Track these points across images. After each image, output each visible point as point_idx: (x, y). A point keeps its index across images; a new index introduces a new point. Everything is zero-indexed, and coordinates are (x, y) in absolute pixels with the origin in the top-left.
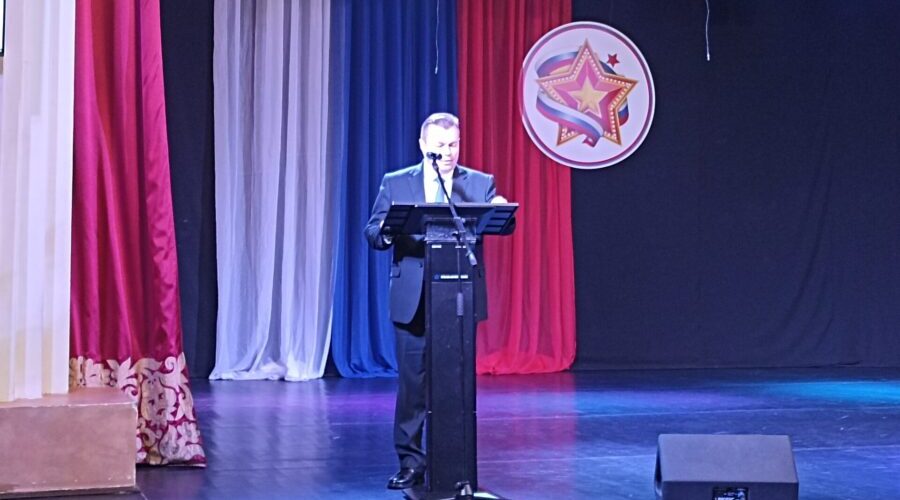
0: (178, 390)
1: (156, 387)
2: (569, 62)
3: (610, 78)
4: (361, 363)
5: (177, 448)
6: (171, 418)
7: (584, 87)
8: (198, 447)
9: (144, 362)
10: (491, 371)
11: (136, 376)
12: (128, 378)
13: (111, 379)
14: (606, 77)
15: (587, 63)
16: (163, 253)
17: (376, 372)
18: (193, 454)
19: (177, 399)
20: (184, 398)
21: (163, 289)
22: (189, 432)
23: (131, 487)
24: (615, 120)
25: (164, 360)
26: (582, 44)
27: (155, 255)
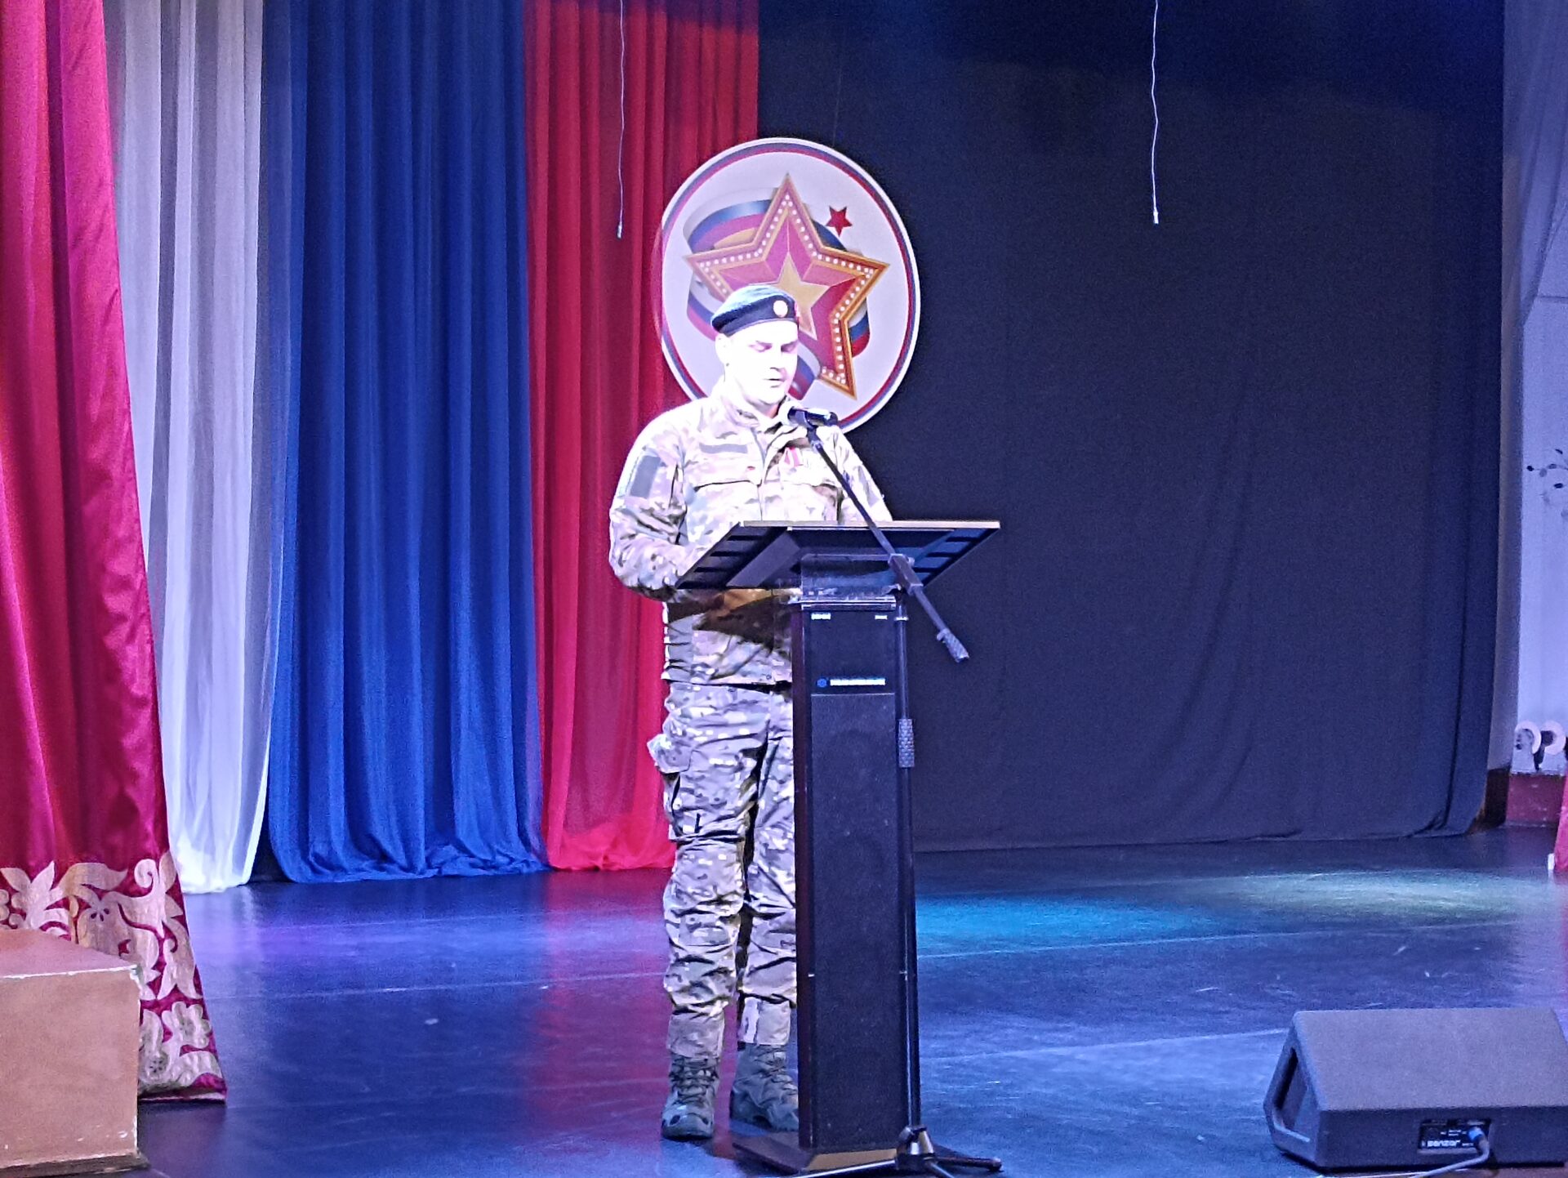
0: (162, 933)
1: (113, 924)
2: (754, 221)
3: (833, 256)
4: (331, 851)
5: (163, 1060)
6: (149, 995)
7: (782, 276)
8: (207, 1057)
9: (80, 872)
10: (600, 863)
11: (65, 903)
12: (48, 908)
13: (12, 910)
14: (825, 254)
15: (788, 226)
16: (125, 629)
17: (359, 870)
18: (198, 1073)
19: (161, 954)
20: (174, 950)
21: (127, 709)
22: (186, 1024)
23: (130, 1156)
24: (843, 343)
25: (132, 867)
26: (779, 184)
27: (107, 633)
